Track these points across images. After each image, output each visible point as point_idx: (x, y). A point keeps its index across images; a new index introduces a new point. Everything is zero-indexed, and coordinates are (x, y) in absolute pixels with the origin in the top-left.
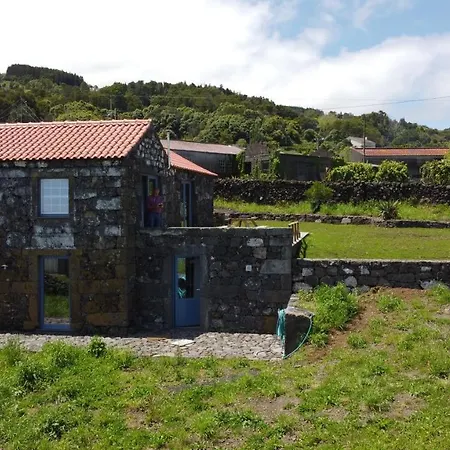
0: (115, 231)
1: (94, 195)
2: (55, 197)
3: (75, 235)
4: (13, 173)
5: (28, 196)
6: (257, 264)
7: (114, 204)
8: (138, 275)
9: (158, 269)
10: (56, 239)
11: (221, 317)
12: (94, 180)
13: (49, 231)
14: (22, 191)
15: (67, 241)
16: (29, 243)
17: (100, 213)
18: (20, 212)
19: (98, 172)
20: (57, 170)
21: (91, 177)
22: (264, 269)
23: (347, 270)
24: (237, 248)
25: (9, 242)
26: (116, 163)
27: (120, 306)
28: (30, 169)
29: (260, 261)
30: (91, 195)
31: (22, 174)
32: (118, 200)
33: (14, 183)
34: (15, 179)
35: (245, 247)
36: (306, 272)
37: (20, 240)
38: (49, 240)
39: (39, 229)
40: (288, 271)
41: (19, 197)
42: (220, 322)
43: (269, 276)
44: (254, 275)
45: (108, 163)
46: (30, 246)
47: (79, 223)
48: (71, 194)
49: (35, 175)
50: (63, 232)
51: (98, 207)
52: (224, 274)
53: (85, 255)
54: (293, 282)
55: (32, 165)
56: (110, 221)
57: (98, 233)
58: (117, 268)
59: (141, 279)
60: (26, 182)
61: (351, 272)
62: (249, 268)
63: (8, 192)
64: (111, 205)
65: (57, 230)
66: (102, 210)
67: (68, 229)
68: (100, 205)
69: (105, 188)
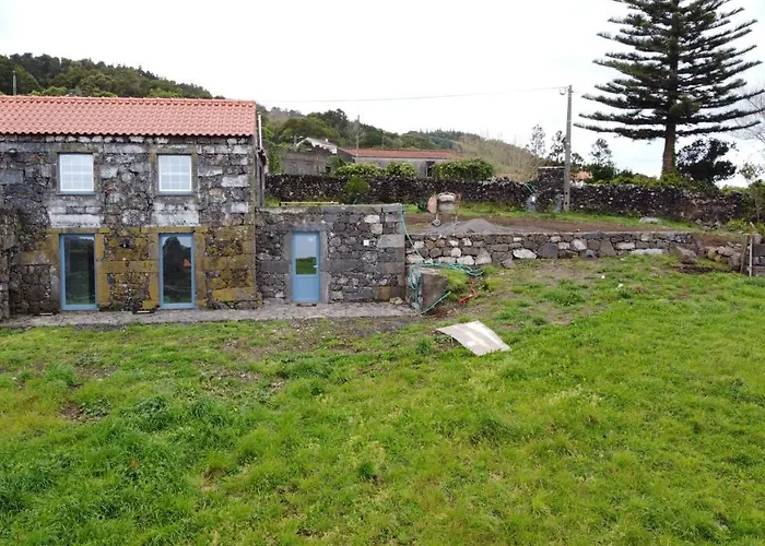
0: (243, 208)
1: (220, 172)
2: (175, 174)
3: (200, 211)
4: (128, 149)
5: (146, 173)
6: (374, 239)
7: (241, 181)
8: (258, 252)
9: (278, 245)
10: (179, 217)
11: (340, 289)
12: (220, 157)
13: (171, 208)
14: (139, 168)
15: (191, 218)
16: (149, 220)
17: (227, 190)
18: (138, 190)
19: (223, 149)
20: (179, 147)
21: (216, 154)
22: (380, 244)
23: (453, 243)
24: (355, 225)
25: (125, 220)
26: (243, 141)
27: (248, 281)
28: (148, 144)
29: (376, 237)
30: (216, 173)
31: (139, 150)
32: (244, 177)
33: (130, 159)
34: (131, 155)
35: (363, 224)
36: (418, 245)
37: (138, 218)
38: (171, 217)
39: (159, 206)
40: (402, 244)
41: (136, 173)
42: (339, 295)
43: (385, 249)
44: (371, 249)
45: (235, 141)
46: (149, 224)
47: (203, 200)
48: (194, 171)
49: (154, 151)
50: (186, 209)
51: (224, 185)
52: (343, 248)
53: (210, 232)
54: (406, 255)
55: (150, 141)
56: (237, 198)
57: (224, 210)
58: (244, 245)
59: (261, 256)
60: (144, 157)
61: (457, 243)
62: (366, 243)
63: (122, 169)
64: (237, 182)
65: (180, 207)
66: (228, 188)
67: (192, 206)
68: (226, 182)
69: (231, 165)
